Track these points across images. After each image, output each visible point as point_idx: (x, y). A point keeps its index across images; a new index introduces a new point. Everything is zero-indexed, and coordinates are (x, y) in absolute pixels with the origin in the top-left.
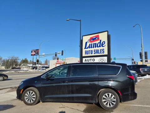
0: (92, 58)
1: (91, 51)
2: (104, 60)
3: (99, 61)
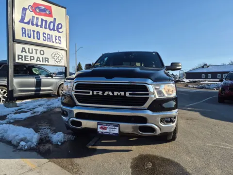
0: (39, 48)
1: (35, 33)
2: (61, 56)
3: (53, 55)
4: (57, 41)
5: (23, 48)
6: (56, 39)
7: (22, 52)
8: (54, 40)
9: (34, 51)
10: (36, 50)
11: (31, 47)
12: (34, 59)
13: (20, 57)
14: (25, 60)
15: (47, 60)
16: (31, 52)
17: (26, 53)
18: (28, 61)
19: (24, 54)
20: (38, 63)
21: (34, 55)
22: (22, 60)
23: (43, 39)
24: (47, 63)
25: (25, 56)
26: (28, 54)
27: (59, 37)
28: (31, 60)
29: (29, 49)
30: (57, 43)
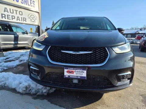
0: (19, 10)
2: (35, 17)
3: (29, 16)
4: (32, 4)
5: (5, 8)
6: (31, 3)
7: (5, 11)
8: (29, 4)
9: (15, 12)
10: (16, 11)
11: (12, 8)
12: (14, 18)
13: (3, 16)
14: (8, 19)
15: (25, 19)
16: (12, 12)
17: (8, 12)
18: (10, 19)
19: (6, 13)
20: (18, 21)
21: (14, 14)
22: (5, 18)
23: (21, 2)
24: (25, 22)
25: (8, 15)
26: (9, 14)
27: (33, 1)
28: (12, 19)
29: (10, 9)
30: (32, 6)
